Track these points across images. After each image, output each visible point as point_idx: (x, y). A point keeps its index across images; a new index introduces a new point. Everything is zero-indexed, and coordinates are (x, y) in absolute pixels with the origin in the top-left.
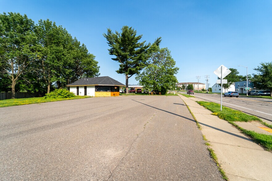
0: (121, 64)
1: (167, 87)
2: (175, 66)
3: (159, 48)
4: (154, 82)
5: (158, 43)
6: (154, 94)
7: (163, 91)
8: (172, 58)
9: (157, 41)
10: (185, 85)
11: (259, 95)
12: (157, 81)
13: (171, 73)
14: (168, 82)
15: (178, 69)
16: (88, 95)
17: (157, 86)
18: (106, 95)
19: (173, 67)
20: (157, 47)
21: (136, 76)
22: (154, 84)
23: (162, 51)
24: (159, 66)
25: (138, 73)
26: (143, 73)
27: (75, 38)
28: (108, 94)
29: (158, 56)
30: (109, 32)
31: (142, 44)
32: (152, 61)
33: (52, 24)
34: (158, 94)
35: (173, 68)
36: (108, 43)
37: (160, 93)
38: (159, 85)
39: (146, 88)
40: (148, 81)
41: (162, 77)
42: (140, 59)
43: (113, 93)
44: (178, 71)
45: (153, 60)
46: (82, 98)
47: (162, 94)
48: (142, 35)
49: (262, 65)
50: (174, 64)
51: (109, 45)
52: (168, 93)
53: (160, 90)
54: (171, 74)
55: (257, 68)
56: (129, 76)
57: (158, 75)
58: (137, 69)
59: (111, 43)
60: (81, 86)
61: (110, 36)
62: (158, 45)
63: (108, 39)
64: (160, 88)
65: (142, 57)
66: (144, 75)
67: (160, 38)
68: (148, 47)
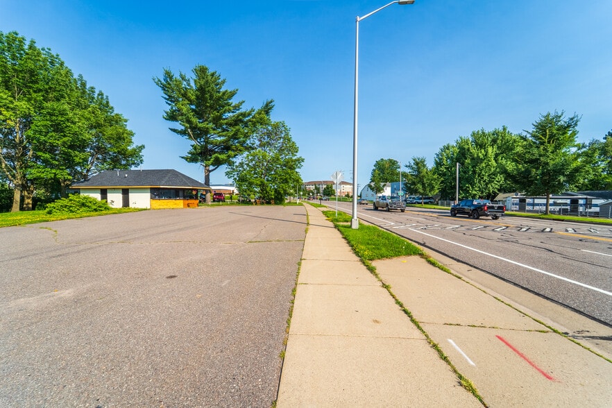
0: (193, 142)
1: (285, 191)
2: (298, 155)
3: (270, 120)
4: (261, 182)
5: (267, 109)
6: (262, 203)
7: (278, 199)
8: (293, 140)
9: (267, 105)
10: (321, 186)
11: (415, 203)
12: (268, 180)
13: (291, 165)
14: (287, 182)
15: (303, 160)
16: (132, 205)
17: (268, 189)
18: (174, 207)
19: (295, 155)
20: (266, 117)
21: (228, 170)
22: (262, 185)
23: (276, 126)
24: (270, 153)
25: (231, 164)
26: (241, 164)
27: (81, 76)
28: (179, 203)
29: (269, 135)
30: (168, 75)
31: (237, 107)
32: (257, 143)
33: (27, 43)
34: (269, 203)
35: (294, 158)
36: (165, 98)
37: (272, 202)
38: (271, 187)
39: (248, 192)
40: (251, 180)
41: (276, 173)
42: (235, 137)
43: (187, 202)
44: (302, 163)
45: (260, 140)
46: (118, 212)
47: (276, 204)
48: (237, 90)
49: (414, 160)
50: (297, 152)
51: (167, 103)
52: (286, 201)
53: (273, 197)
54: (292, 168)
55: (408, 164)
56: (211, 168)
57: (268, 170)
58: (229, 157)
59: (171, 99)
60: (114, 188)
61: (169, 84)
62: (267, 113)
63: (164, 90)
64: (273, 193)
65: (239, 133)
66: (242, 167)
67: (271, 102)
68: (249, 115)
